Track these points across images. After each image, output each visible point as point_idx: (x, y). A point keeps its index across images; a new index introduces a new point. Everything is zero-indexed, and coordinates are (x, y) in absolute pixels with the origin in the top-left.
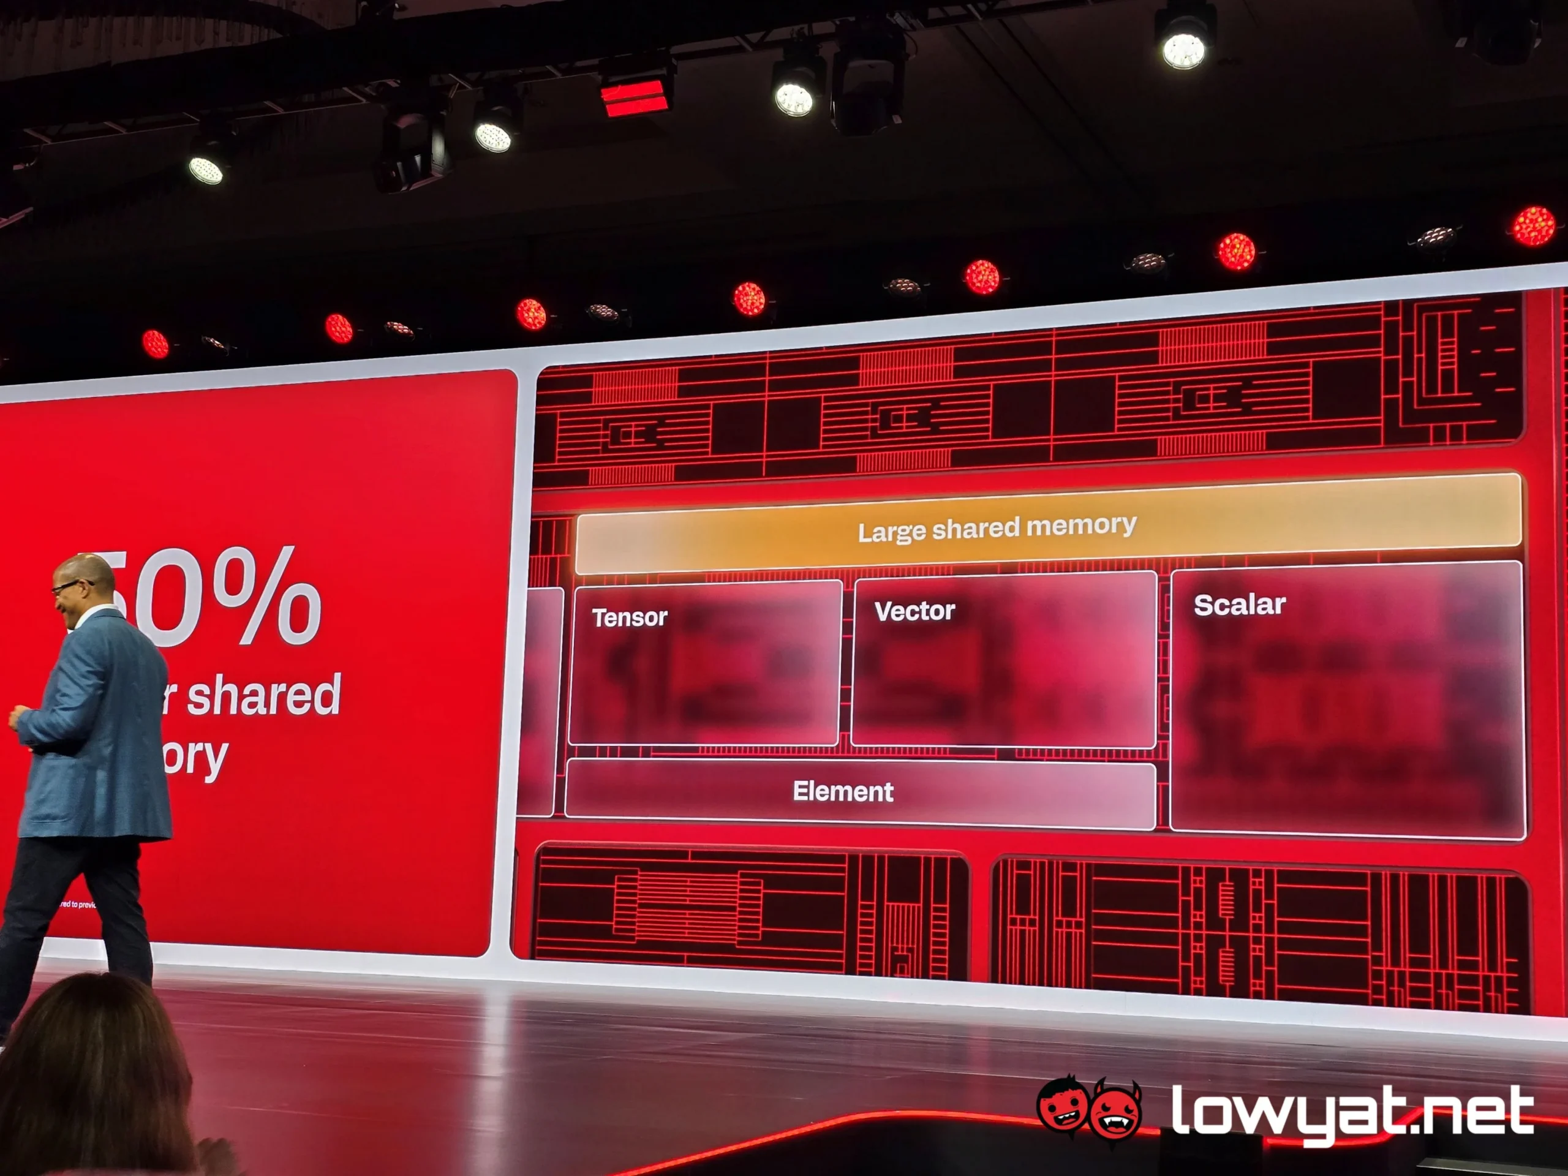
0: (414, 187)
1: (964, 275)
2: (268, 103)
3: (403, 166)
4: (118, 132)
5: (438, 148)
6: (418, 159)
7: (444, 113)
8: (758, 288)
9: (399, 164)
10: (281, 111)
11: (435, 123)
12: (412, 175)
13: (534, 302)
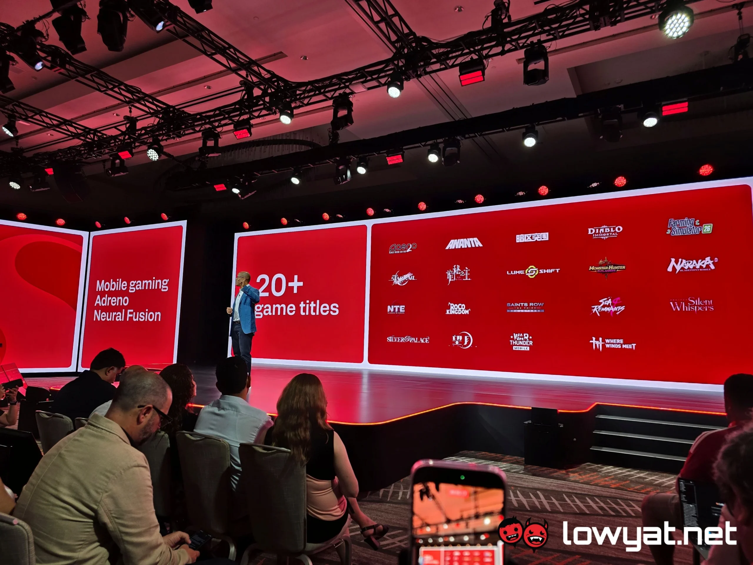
0: (343, 183)
1: (475, 198)
2: (309, 164)
3: (341, 178)
4: (274, 172)
5: (349, 173)
6: (344, 176)
7: (350, 165)
8: (424, 203)
9: (340, 178)
10: (312, 166)
11: (347, 167)
12: (343, 180)
13: (371, 209)
